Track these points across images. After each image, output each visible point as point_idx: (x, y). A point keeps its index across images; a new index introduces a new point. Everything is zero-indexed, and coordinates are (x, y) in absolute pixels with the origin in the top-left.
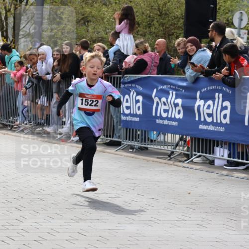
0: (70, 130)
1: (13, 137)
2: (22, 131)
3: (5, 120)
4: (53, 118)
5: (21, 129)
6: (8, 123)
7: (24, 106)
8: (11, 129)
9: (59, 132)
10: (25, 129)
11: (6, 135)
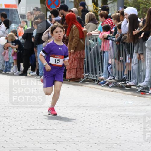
0: (149, 83)
1: (99, 90)
2: (108, 85)
3: (93, 76)
4: (134, 73)
5: (107, 83)
6: (96, 79)
7: (109, 63)
8: (97, 84)
9: (138, 86)
10: (110, 83)
11: (93, 89)
